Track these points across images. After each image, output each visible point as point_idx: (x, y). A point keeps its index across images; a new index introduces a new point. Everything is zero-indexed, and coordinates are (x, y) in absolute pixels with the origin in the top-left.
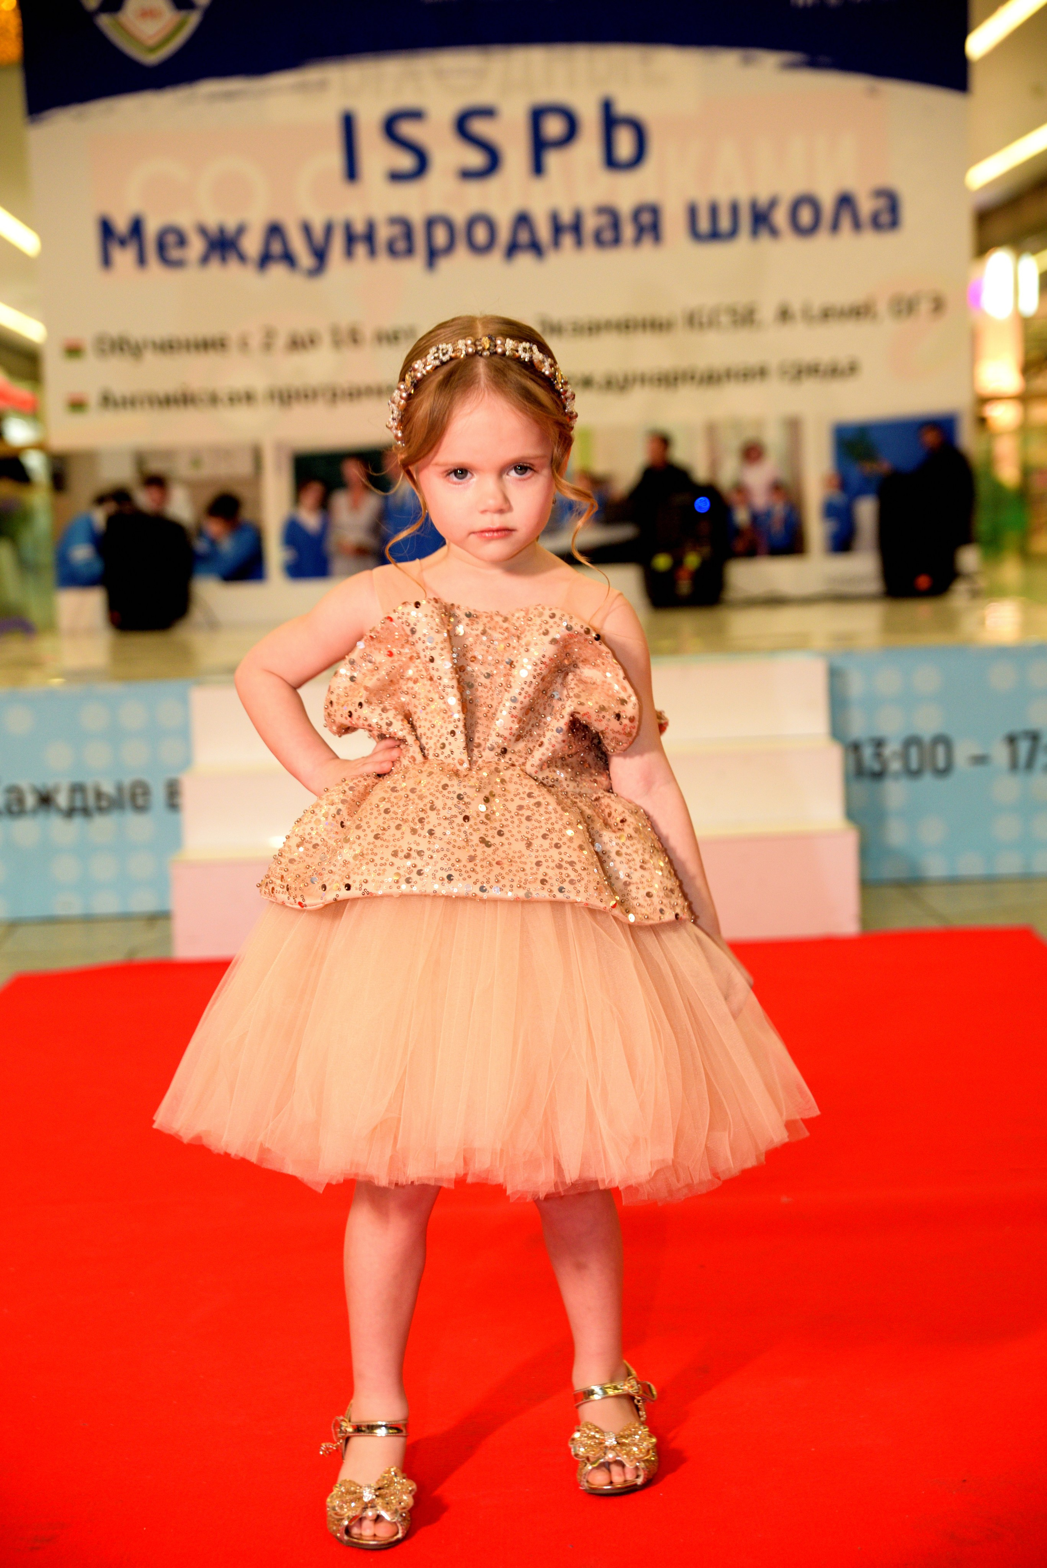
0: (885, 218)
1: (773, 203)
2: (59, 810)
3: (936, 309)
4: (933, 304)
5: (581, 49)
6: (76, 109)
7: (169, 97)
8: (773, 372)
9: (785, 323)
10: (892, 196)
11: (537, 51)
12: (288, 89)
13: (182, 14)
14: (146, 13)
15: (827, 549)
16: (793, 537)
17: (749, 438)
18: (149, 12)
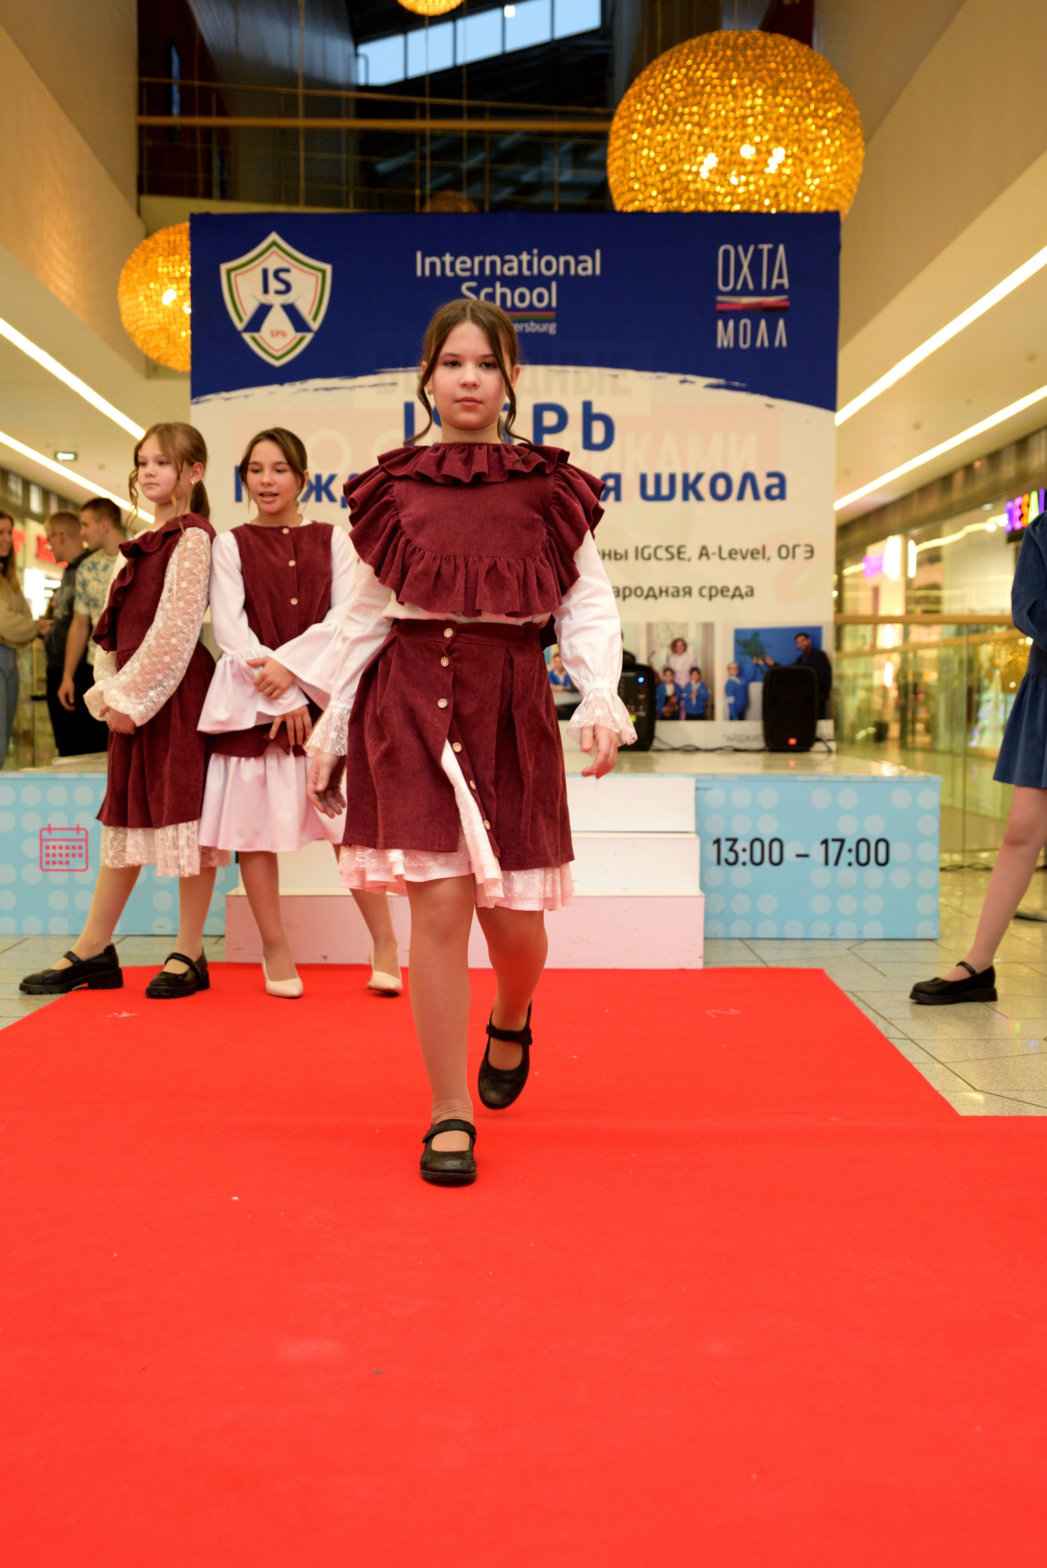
0: (775, 492)
1: (699, 477)
3: (808, 555)
4: (807, 552)
5: (571, 369)
6: (224, 395)
7: (288, 389)
8: (695, 592)
9: (704, 558)
10: (781, 477)
11: (541, 370)
12: (369, 386)
13: (300, 335)
14: (276, 333)
15: (728, 716)
16: (706, 706)
17: (676, 636)
18: (278, 332)
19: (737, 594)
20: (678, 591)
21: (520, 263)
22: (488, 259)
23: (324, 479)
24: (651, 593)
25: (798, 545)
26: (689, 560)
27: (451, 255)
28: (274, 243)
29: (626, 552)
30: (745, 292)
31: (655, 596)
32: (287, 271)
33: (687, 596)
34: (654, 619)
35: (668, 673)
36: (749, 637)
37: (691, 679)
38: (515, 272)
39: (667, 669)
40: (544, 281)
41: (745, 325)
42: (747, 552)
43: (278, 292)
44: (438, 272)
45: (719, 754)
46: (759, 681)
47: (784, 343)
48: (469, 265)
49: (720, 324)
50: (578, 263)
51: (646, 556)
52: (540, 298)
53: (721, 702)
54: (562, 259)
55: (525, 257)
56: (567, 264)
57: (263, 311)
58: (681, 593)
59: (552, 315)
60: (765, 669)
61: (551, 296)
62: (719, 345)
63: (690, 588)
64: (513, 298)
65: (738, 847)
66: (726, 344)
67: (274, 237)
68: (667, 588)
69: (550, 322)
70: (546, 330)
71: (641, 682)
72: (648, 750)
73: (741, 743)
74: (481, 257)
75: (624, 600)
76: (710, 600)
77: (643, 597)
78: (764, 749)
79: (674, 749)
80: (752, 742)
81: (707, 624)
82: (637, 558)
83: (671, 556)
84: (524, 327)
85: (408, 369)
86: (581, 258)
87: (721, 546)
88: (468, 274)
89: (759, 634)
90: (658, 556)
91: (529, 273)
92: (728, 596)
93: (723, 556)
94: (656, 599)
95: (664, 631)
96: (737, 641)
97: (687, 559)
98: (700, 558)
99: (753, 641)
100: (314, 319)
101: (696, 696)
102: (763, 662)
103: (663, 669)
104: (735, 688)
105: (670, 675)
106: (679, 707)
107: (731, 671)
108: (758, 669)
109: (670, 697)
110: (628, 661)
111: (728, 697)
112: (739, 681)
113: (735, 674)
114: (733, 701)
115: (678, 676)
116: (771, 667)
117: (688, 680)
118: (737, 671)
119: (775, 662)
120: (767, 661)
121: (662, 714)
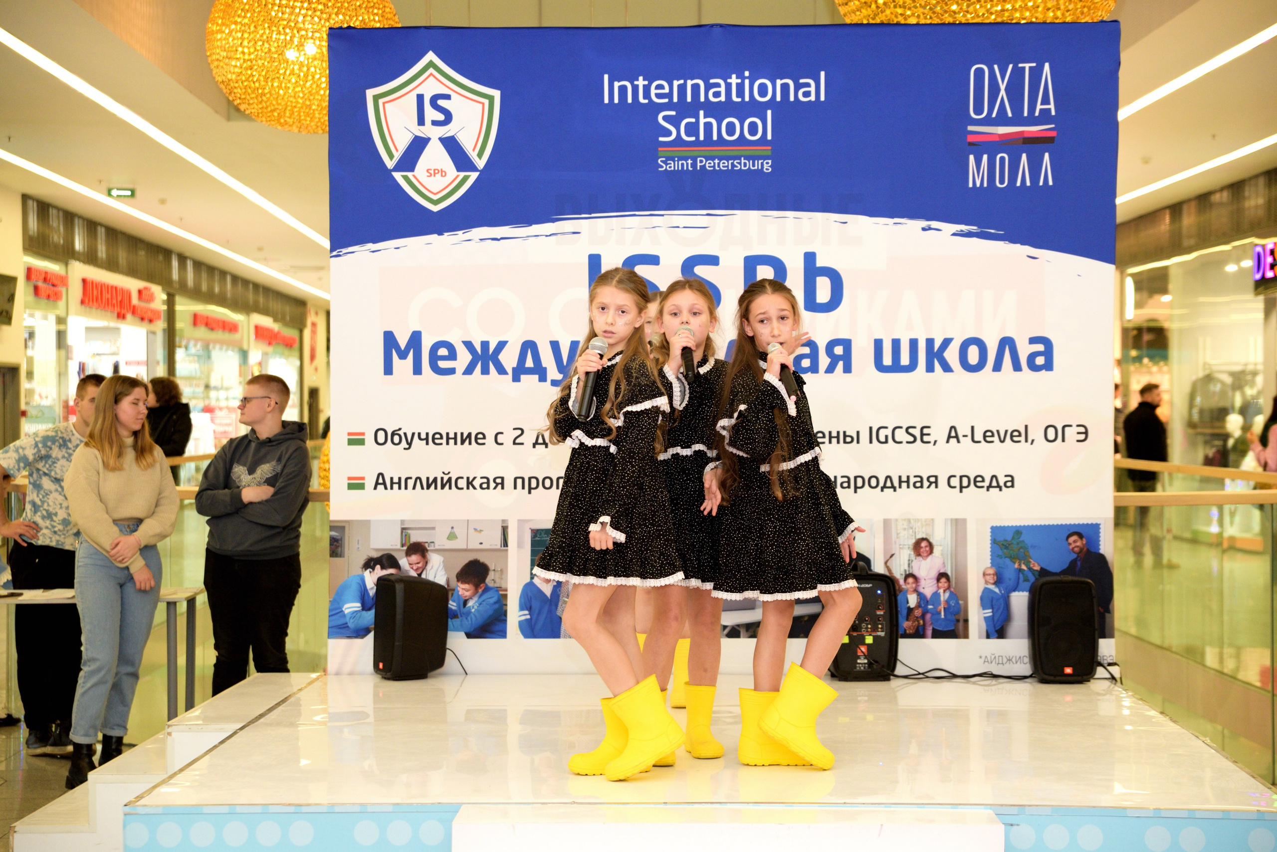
0: (1039, 361)
1: (947, 342)
3: (1082, 437)
4: (1078, 433)
5: (790, 215)
6: (371, 246)
7: (447, 238)
8: (943, 482)
9: (953, 441)
10: (1046, 341)
11: (754, 216)
12: (547, 236)
13: (462, 174)
14: (433, 173)
15: (985, 634)
16: (958, 621)
17: (919, 536)
18: (436, 171)
19: (994, 484)
20: (921, 482)
21: (728, 87)
22: (690, 83)
23: (492, 347)
24: (889, 484)
25: (1070, 426)
26: (935, 442)
27: (644, 80)
28: (431, 64)
29: (858, 433)
30: (1002, 120)
31: (893, 487)
32: (448, 97)
33: (934, 485)
34: (891, 516)
35: (910, 580)
36: (1009, 538)
37: (939, 588)
38: (723, 98)
39: (909, 576)
40: (757, 109)
41: (1002, 159)
42: (1006, 432)
43: (435, 123)
44: (630, 100)
45: (974, 683)
46: (1023, 591)
47: (1051, 183)
48: (667, 90)
49: (972, 157)
50: (798, 87)
51: (882, 439)
52: (753, 129)
53: (977, 617)
54: (779, 82)
55: (734, 80)
56: (785, 87)
57: (418, 145)
58: (926, 484)
59: (767, 150)
60: (1032, 579)
61: (766, 126)
62: (971, 185)
63: (936, 477)
64: (719, 129)
66: (978, 185)
67: (431, 56)
68: (908, 477)
69: (765, 158)
70: (760, 168)
71: (879, 595)
72: (889, 680)
73: (1001, 666)
74: (682, 82)
75: (855, 492)
76: (961, 491)
77: (879, 488)
78: (1031, 676)
79: (920, 674)
80: (1015, 665)
81: (956, 520)
82: (871, 442)
83: (912, 439)
84: (732, 164)
85: (593, 215)
86: (802, 81)
87: (973, 428)
88: (666, 100)
89: (1021, 533)
90: (897, 439)
91: (739, 100)
92: (982, 487)
93: (976, 439)
94: (895, 490)
95: (905, 529)
96: (994, 541)
97: (933, 442)
98: (948, 442)
99: (1014, 542)
100: (480, 155)
101: (944, 608)
102: (1027, 567)
103: (904, 576)
104: (992, 598)
105: (913, 583)
106: (924, 621)
107: (988, 578)
108: (1021, 576)
109: (912, 609)
110: (863, 569)
111: (984, 608)
112: (997, 590)
113: (992, 581)
114: (991, 614)
115: (923, 583)
116: (1037, 573)
117: (934, 589)
118: (995, 578)
119: (1042, 568)
120: (1032, 566)
121: (905, 630)
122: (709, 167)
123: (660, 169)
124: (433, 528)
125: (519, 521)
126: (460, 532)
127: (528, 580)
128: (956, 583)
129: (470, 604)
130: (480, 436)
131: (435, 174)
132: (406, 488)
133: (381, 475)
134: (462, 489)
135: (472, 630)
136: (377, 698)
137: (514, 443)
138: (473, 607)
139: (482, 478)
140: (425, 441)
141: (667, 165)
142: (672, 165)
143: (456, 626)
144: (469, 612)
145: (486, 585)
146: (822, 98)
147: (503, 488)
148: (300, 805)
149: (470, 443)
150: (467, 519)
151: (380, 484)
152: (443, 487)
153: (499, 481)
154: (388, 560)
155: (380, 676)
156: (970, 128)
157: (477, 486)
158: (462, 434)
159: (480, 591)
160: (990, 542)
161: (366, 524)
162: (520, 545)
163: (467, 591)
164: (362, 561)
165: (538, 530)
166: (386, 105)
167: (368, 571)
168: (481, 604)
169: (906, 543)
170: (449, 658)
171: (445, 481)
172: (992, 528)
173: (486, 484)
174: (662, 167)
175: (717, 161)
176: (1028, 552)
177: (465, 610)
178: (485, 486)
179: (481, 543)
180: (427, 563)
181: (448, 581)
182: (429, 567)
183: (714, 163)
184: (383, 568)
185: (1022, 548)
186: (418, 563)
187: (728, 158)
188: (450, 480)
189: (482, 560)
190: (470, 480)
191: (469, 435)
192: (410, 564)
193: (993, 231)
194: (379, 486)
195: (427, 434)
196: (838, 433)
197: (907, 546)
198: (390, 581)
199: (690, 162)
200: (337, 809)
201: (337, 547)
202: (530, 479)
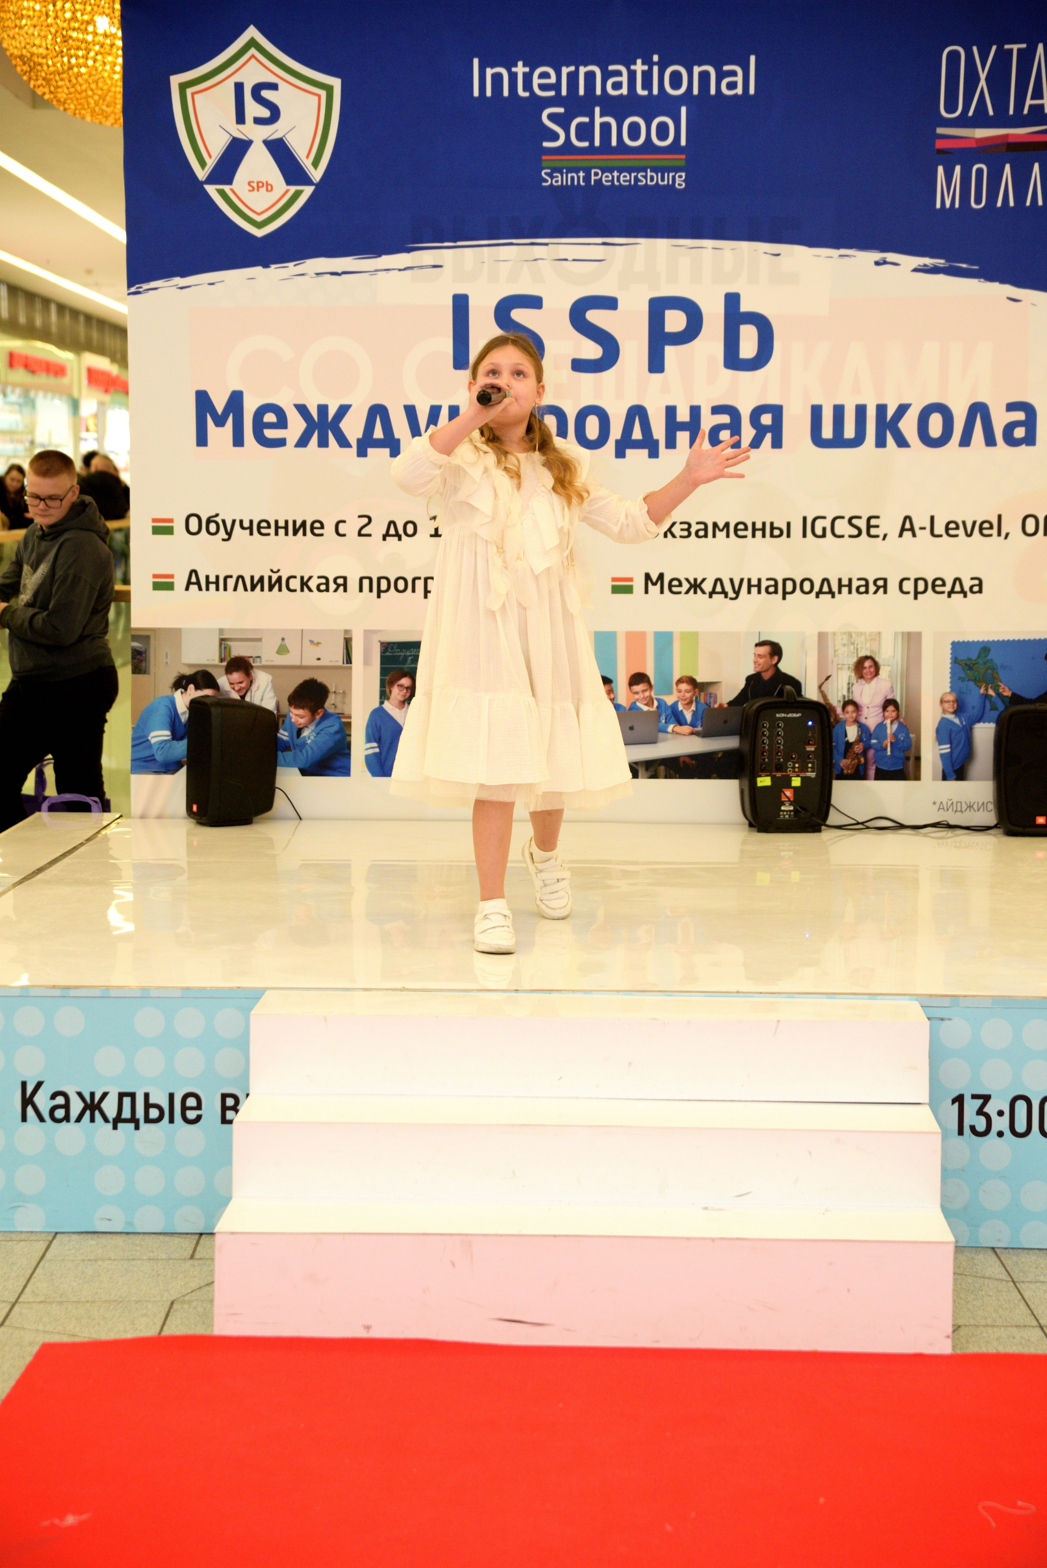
0: (1019, 433)
1: (903, 409)
2: (106, 1120)
5: (708, 243)
6: (178, 281)
7: (275, 272)
8: (893, 586)
9: (907, 534)
10: (1028, 409)
11: (662, 244)
12: (400, 270)
13: (293, 189)
14: (256, 186)
15: (940, 773)
16: (908, 758)
17: (862, 654)
18: (260, 185)
19: (957, 588)
20: (867, 586)
21: (632, 75)
22: (582, 70)
23: (332, 412)
24: (826, 588)
26: (885, 536)
27: (524, 65)
28: (253, 43)
29: (789, 524)
30: (981, 120)
31: (831, 592)
32: (274, 87)
33: (882, 590)
34: (828, 628)
35: (850, 708)
36: (974, 657)
37: (885, 718)
38: (624, 91)
39: (849, 702)
40: (669, 106)
41: (980, 172)
42: (974, 523)
43: (258, 121)
44: (506, 93)
45: (925, 835)
46: (989, 722)
47: (1040, 203)
48: (553, 80)
49: (940, 169)
50: (721, 76)
51: (819, 532)
52: (663, 131)
54: (697, 70)
55: (639, 67)
56: (704, 76)
57: (237, 150)
58: (872, 588)
59: (680, 159)
60: (1001, 707)
61: (679, 128)
62: (938, 206)
63: (885, 580)
64: (620, 131)
65: (990, 1109)
66: (948, 204)
67: (252, 32)
68: (850, 580)
69: (677, 169)
70: (671, 182)
71: (810, 726)
72: (819, 831)
73: (958, 814)
74: (572, 68)
75: (784, 598)
76: (916, 598)
77: (814, 594)
78: (995, 827)
79: (858, 823)
80: (977, 813)
81: (909, 634)
82: (804, 536)
83: (855, 532)
84: (636, 178)
85: (459, 243)
86: (726, 68)
87: (932, 518)
88: (552, 93)
89: (989, 650)
90: (837, 532)
91: (645, 93)
92: (943, 592)
93: (936, 532)
94: (833, 597)
95: (844, 645)
96: (955, 661)
97: (882, 537)
98: (901, 535)
99: (981, 661)
100: (316, 164)
101: (891, 743)
102: (995, 692)
103: (842, 703)
104: (951, 730)
105: (853, 712)
106: (866, 759)
107: (946, 705)
108: (987, 702)
109: (852, 744)
110: (790, 694)
111: (940, 744)
112: (957, 721)
113: (951, 710)
114: (949, 750)
115: (865, 712)
116: (1008, 700)
117: (879, 719)
118: (955, 705)
119: (1013, 694)
120: (1001, 690)
121: (842, 770)
122: (606, 181)
123: (544, 184)
124: (259, 640)
125: (366, 632)
126: (293, 645)
127: (376, 705)
128: (906, 712)
129: (306, 733)
130: (317, 525)
131: (258, 187)
132: (225, 589)
133: (194, 572)
134: (295, 591)
135: (308, 765)
136: (191, 849)
137: (360, 534)
138: (309, 738)
139: (319, 577)
140: (248, 531)
141: (552, 178)
142: (560, 179)
143: (287, 761)
144: (304, 744)
145: (325, 711)
146: (752, 91)
147: (345, 590)
148: (68, 988)
149: (305, 534)
150: (300, 627)
151: (194, 583)
152: (271, 588)
153: (340, 581)
154: (203, 678)
155: (194, 821)
156: (940, 131)
157: (314, 588)
158: (294, 522)
159: (318, 717)
160: (950, 661)
161: (175, 634)
162: (367, 662)
163: (302, 717)
164: (171, 680)
165: (389, 643)
166: (196, 96)
167: (179, 691)
168: (318, 734)
169: (845, 663)
170: (279, 800)
171: (273, 581)
172: (953, 644)
173: (325, 586)
174: (547, 181)
175: (616, 174)
176: (997, 673)
177: (299, 741)
178: (323, 587)
179: (319, 659)
180: (251, 682)
181: (278, 707)
182: (254, 687)
183: (613, 177)
184: (197, 688)
185: (989, 668)
186: (241, 683)
187: (630, 170)
188: (279, 579)
189: (320, 679)
190: (305, 580)
191: (304, 523)
192: (231, 684)
193: (964, 266)
194: (191, 587)
195: (251, 522)
196: (764, 524)
197: (847, 666)
198: (204, 704)
199: (581, 174)
200: (113, 993)
201: (141, 661)
202: (379, 579)
